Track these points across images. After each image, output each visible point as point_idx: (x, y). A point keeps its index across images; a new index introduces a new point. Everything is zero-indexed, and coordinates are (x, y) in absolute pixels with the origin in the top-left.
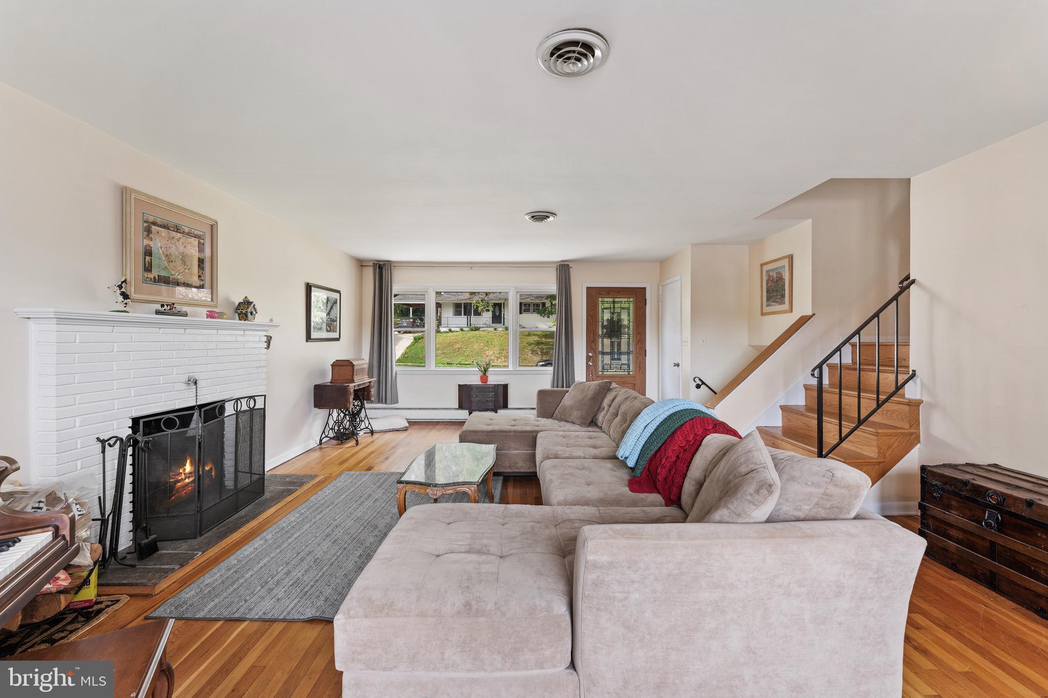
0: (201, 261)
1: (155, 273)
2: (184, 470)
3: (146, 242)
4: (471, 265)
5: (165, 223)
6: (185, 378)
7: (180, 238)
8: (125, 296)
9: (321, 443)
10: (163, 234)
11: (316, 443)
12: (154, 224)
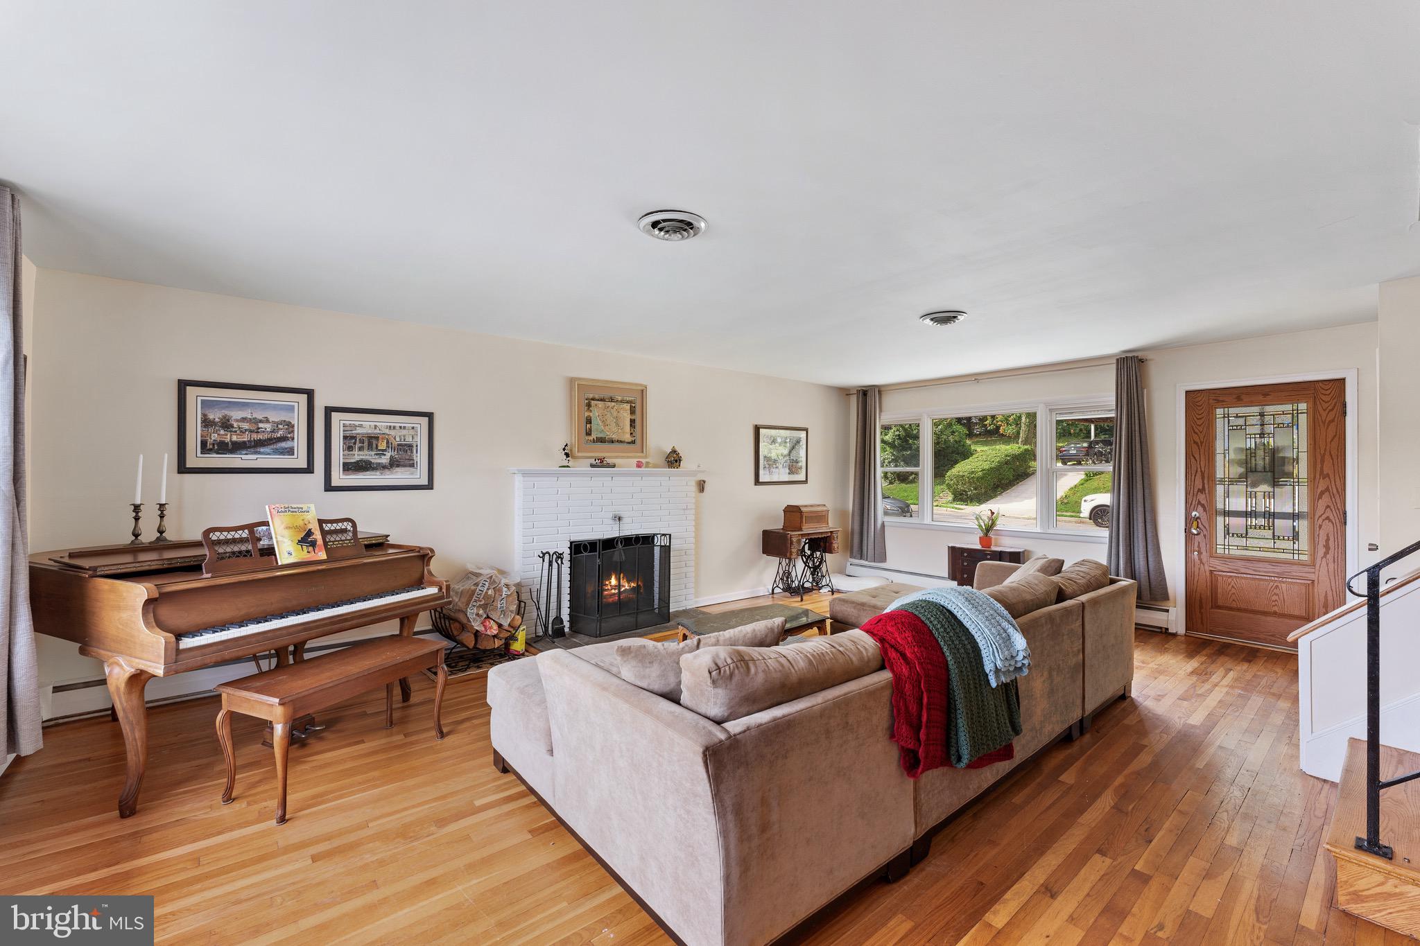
0: (632, 422)
1: (594, 436)
2: (610, 583)
3: (587, 414)
4: (977, 378)
5: (602, 396)
6: (611, 515)
7: (614, 406)
8: (567, 455)
9: (773, 593)
10: (600, 406)
11: (768, 591)
12: (593, 399)
